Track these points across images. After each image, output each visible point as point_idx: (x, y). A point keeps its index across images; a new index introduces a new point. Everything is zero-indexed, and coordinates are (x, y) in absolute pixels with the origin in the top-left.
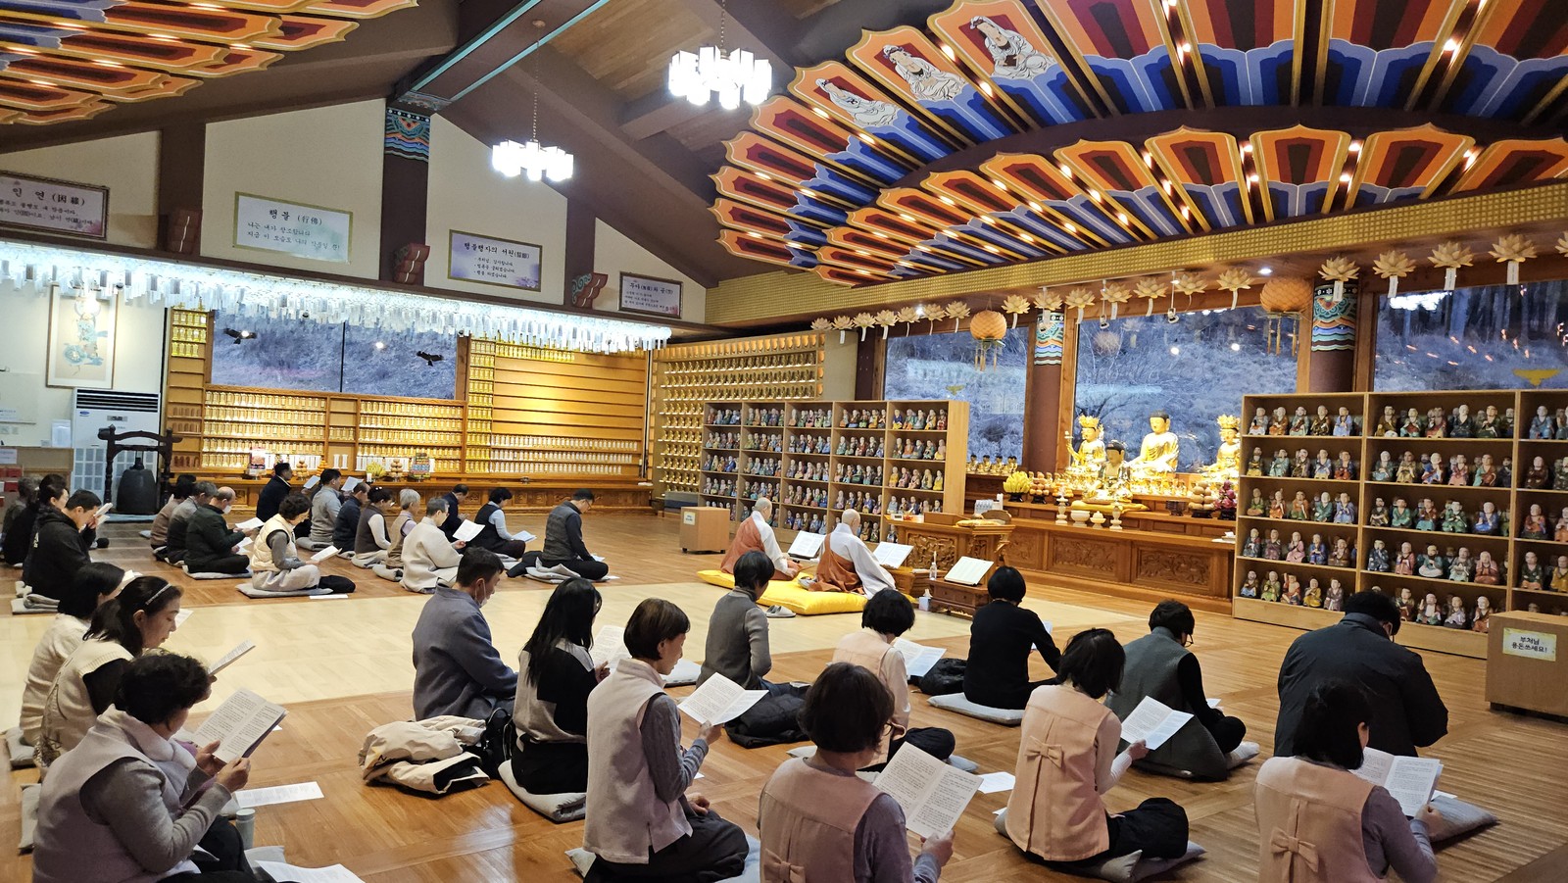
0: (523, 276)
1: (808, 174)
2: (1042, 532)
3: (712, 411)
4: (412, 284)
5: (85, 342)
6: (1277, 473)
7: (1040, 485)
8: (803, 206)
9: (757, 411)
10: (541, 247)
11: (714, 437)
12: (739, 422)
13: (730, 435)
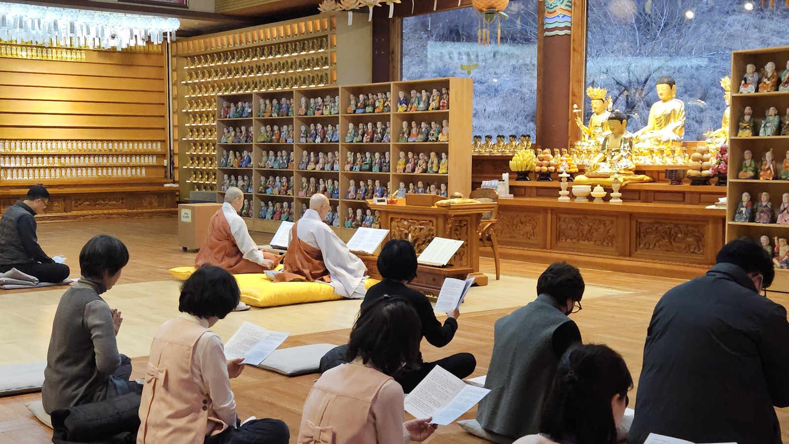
2: (545, 210)
3: (225, 104)
6: (766, 133)
7: (545, 162)
9: (268, 102)
11: (229, 132)
12: (251, 114)
13: (243, 128)
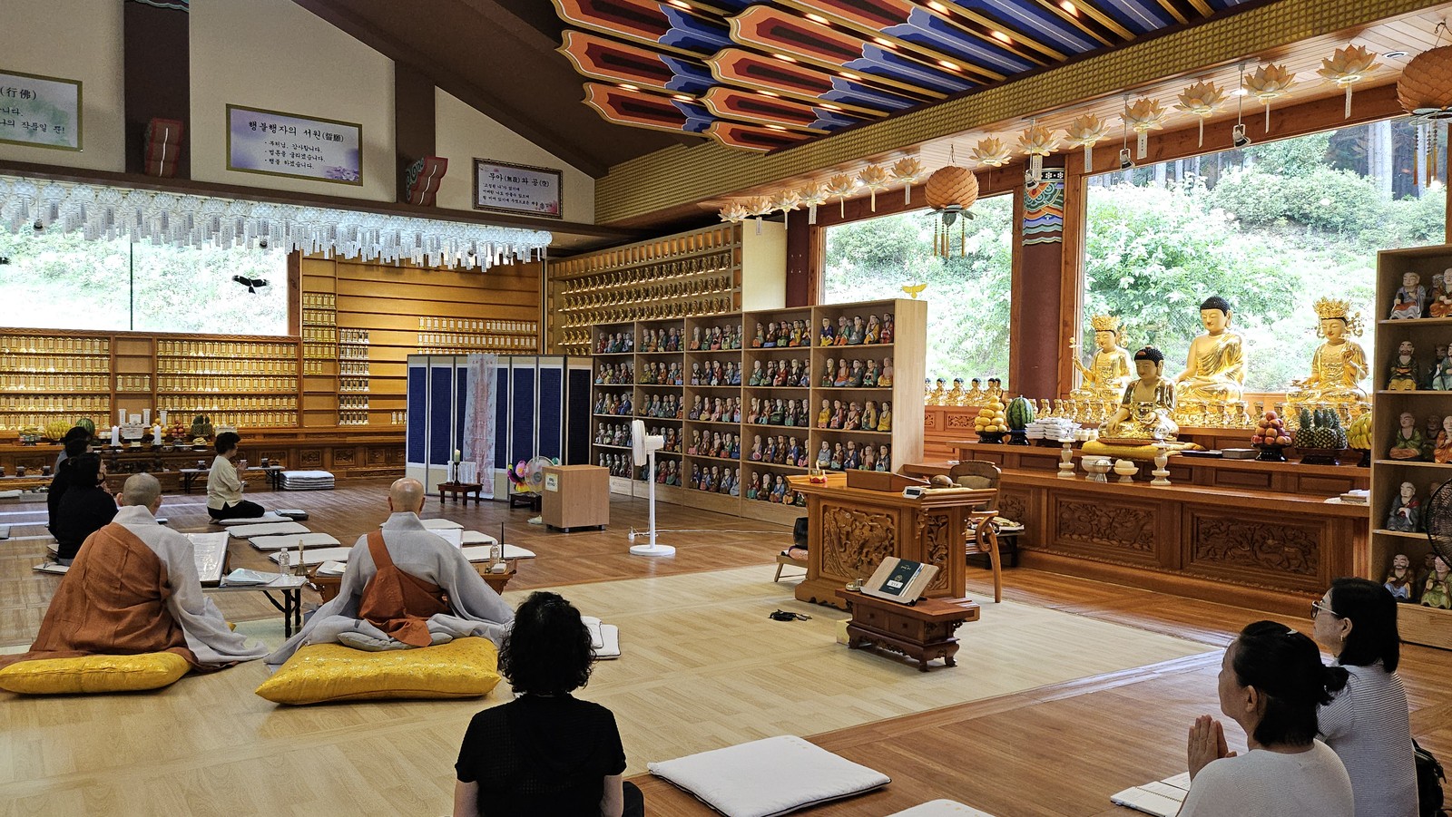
0: (336, 166)
3: (601, 336)
4: (175, 178)
8: (678, 28)
9: (653, 333)
10: (360, 127)
12: (632, 348)
13: (623, 366)
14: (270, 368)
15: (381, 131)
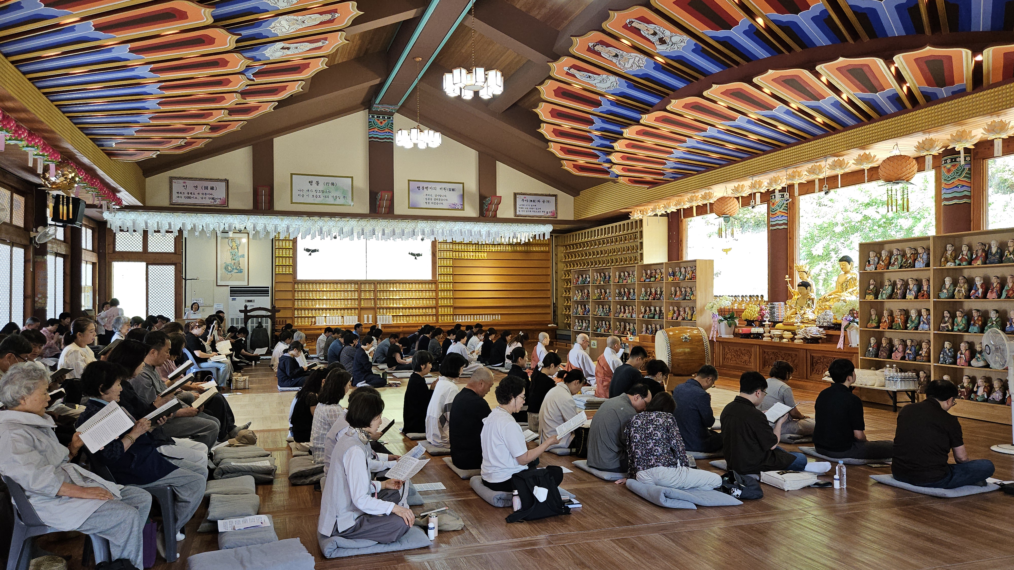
0: (453, 203)
1: (591, 122)
4: (388, 213)
5: (234, 261)
8: (598, 141)
10: (463, 183)
14: (424, 295)
15: (472, 185)
